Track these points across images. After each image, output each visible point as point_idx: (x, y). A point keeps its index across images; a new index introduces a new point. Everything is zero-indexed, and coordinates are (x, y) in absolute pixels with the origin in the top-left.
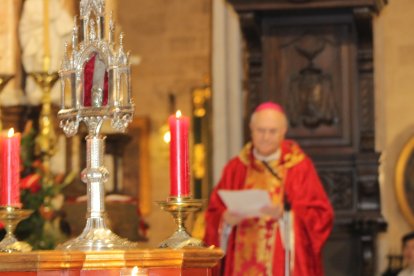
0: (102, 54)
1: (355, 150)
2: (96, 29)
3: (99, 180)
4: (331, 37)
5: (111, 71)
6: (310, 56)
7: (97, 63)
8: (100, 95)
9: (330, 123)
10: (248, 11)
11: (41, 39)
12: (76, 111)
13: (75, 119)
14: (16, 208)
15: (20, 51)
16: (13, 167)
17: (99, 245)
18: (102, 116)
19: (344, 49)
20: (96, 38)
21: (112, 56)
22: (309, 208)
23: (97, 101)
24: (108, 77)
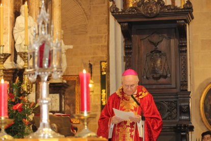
0: (48, 42)
1: (178, 90)
2: (45, 30)
3: (46, 103)
4: (165, 35)
5: (52, 50)
6: (156, 44)
7: (46, 46)
8: (47, 62)
9: (165, 77)
10: (125, 22)
11: (23, 36)
12: (35, 70)
13: (34, 74)
14: (6, 118)
15: (14, 42)
16: (4, 98)
17: (46, 136)
18: (48, 72)
19: (172, 41)
20: (45, 34)
21: (52, 43)
22: (151, 118)
23: (46, 65)
24: (51, 53)
